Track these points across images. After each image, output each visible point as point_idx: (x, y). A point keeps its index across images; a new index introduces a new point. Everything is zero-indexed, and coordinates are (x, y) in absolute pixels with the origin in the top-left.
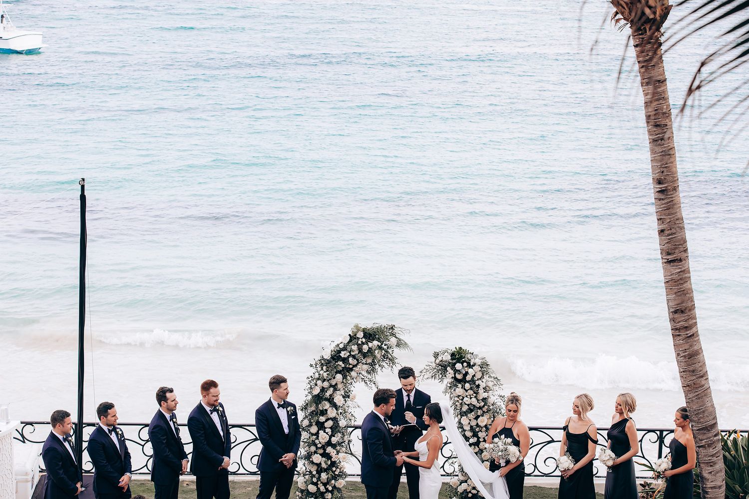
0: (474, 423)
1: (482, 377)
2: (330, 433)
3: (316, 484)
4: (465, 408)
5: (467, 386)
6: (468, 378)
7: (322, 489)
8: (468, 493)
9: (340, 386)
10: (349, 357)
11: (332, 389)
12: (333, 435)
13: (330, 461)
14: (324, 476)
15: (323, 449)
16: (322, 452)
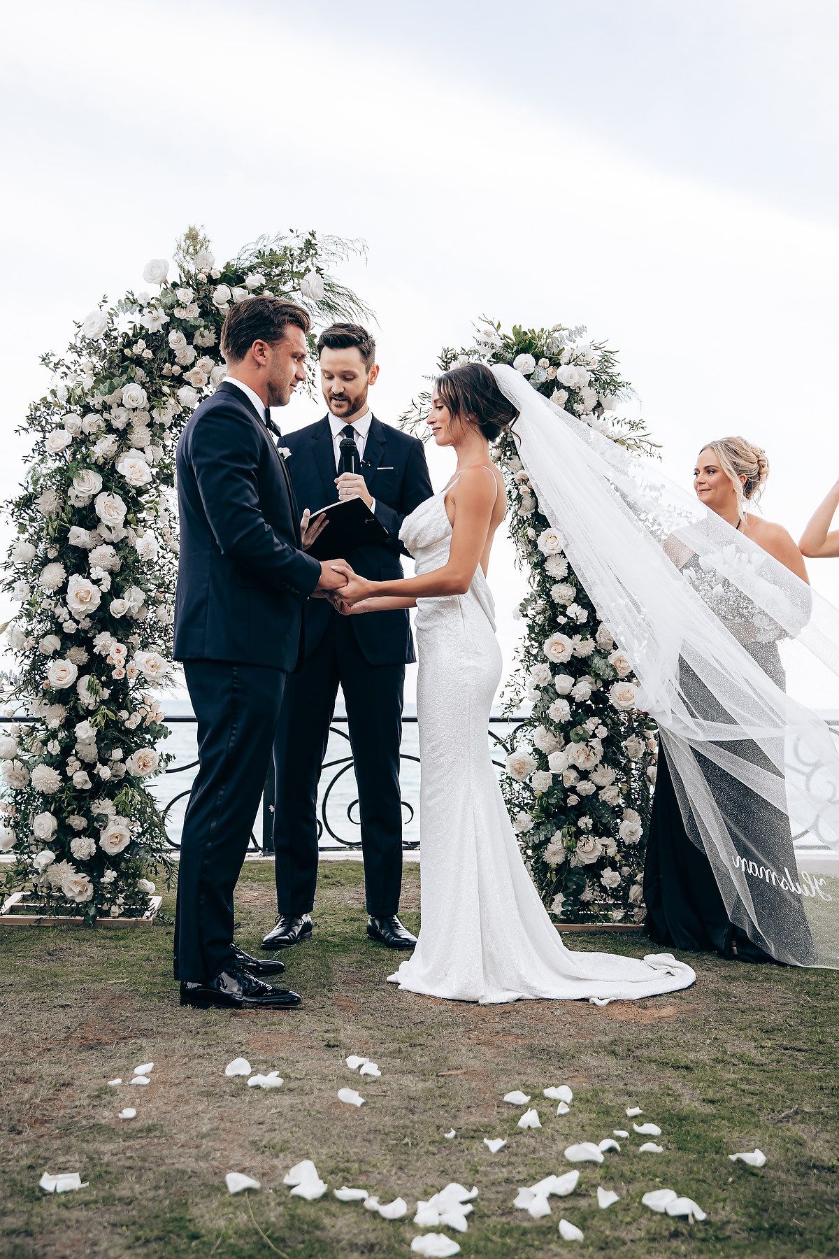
2: (106, 585)
3: (59, 763)
7: (80, 779)
9: (141, 434)
10: (166, 327)
11: (112, 437)
12: (116, 591)
13: (109, 683)
14: (85, 731)
15: (82, 639)
16: (83, 657)
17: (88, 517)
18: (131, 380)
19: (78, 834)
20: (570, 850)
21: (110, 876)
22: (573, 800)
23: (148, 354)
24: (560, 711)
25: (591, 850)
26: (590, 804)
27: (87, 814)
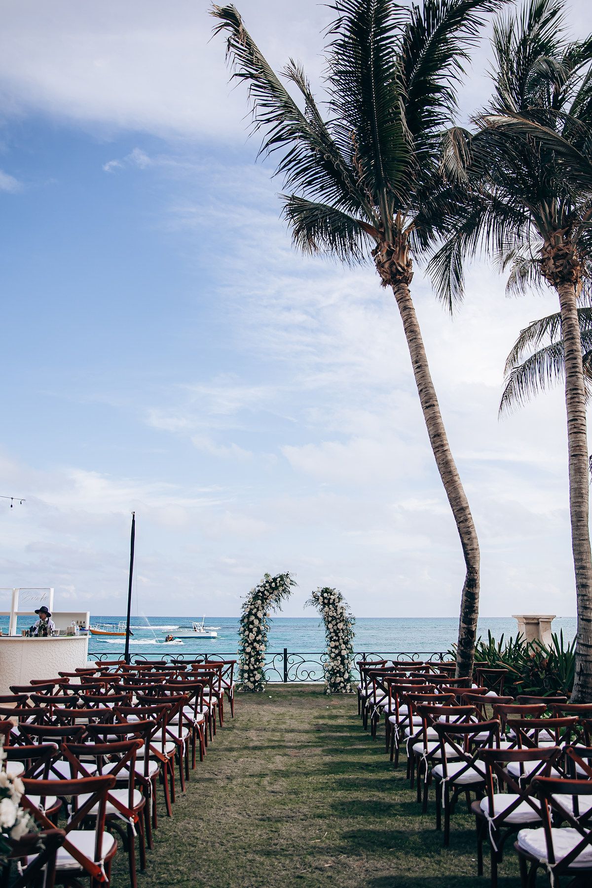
0: (335, 628)
1: (339, 602)
3: (248, 665)
4: (330, 619)
5: (331, 606)
6: (331, 601)
7: (252, 667)
8: (334, 670)
9: (261, 608)
10: (264, 591)
11: (256, 609)
13: (256, 651)
14: (252, 659)
15: (252, 644)
16: (252, 646)
17: (252, 623)
18: (259, 599)
19: (252, 677)
20: (335, 680)
21: (257, 684)
22: (336, 671)
23: (261, 595)
24: (333, 655)
25: (339, 679)
26: (339, 672)
27: (253, 673)
